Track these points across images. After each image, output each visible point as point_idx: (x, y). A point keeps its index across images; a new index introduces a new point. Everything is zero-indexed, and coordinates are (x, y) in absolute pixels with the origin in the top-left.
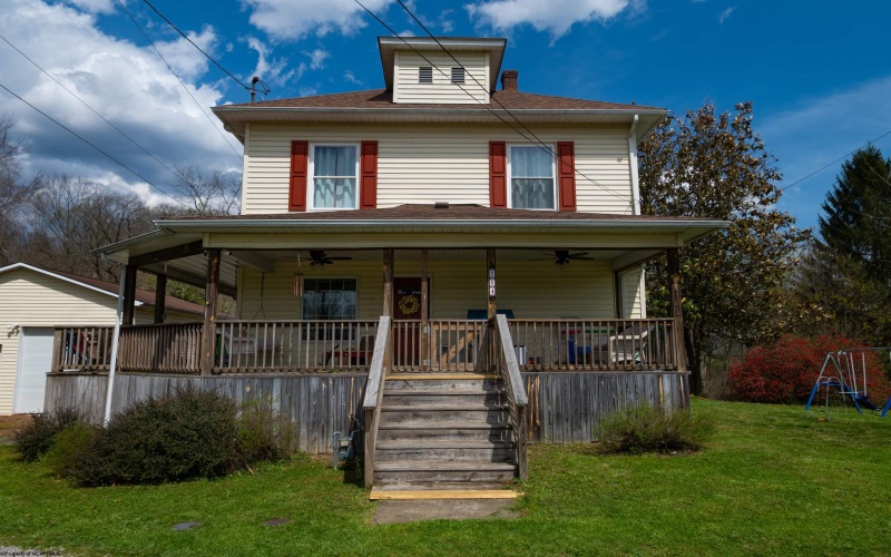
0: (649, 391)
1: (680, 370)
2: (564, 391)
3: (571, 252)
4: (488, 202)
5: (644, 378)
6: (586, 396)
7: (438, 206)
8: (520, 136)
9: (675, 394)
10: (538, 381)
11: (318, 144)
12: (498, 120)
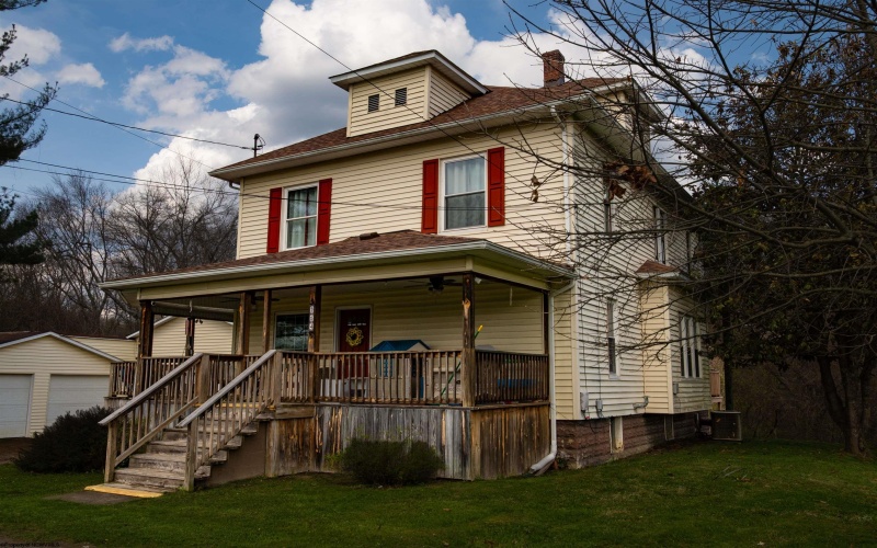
0: (433, 427)
1: (465, 406)
2: (359, 422)
3: (446, 278)
4: (420, 226)
5: (428, 414)
6: (377, 429)
7: (363, 238)
8: (464, 148)
9: (457, 431)
10: (340, 412)
11: (291, 189)
12: (444, 135)
